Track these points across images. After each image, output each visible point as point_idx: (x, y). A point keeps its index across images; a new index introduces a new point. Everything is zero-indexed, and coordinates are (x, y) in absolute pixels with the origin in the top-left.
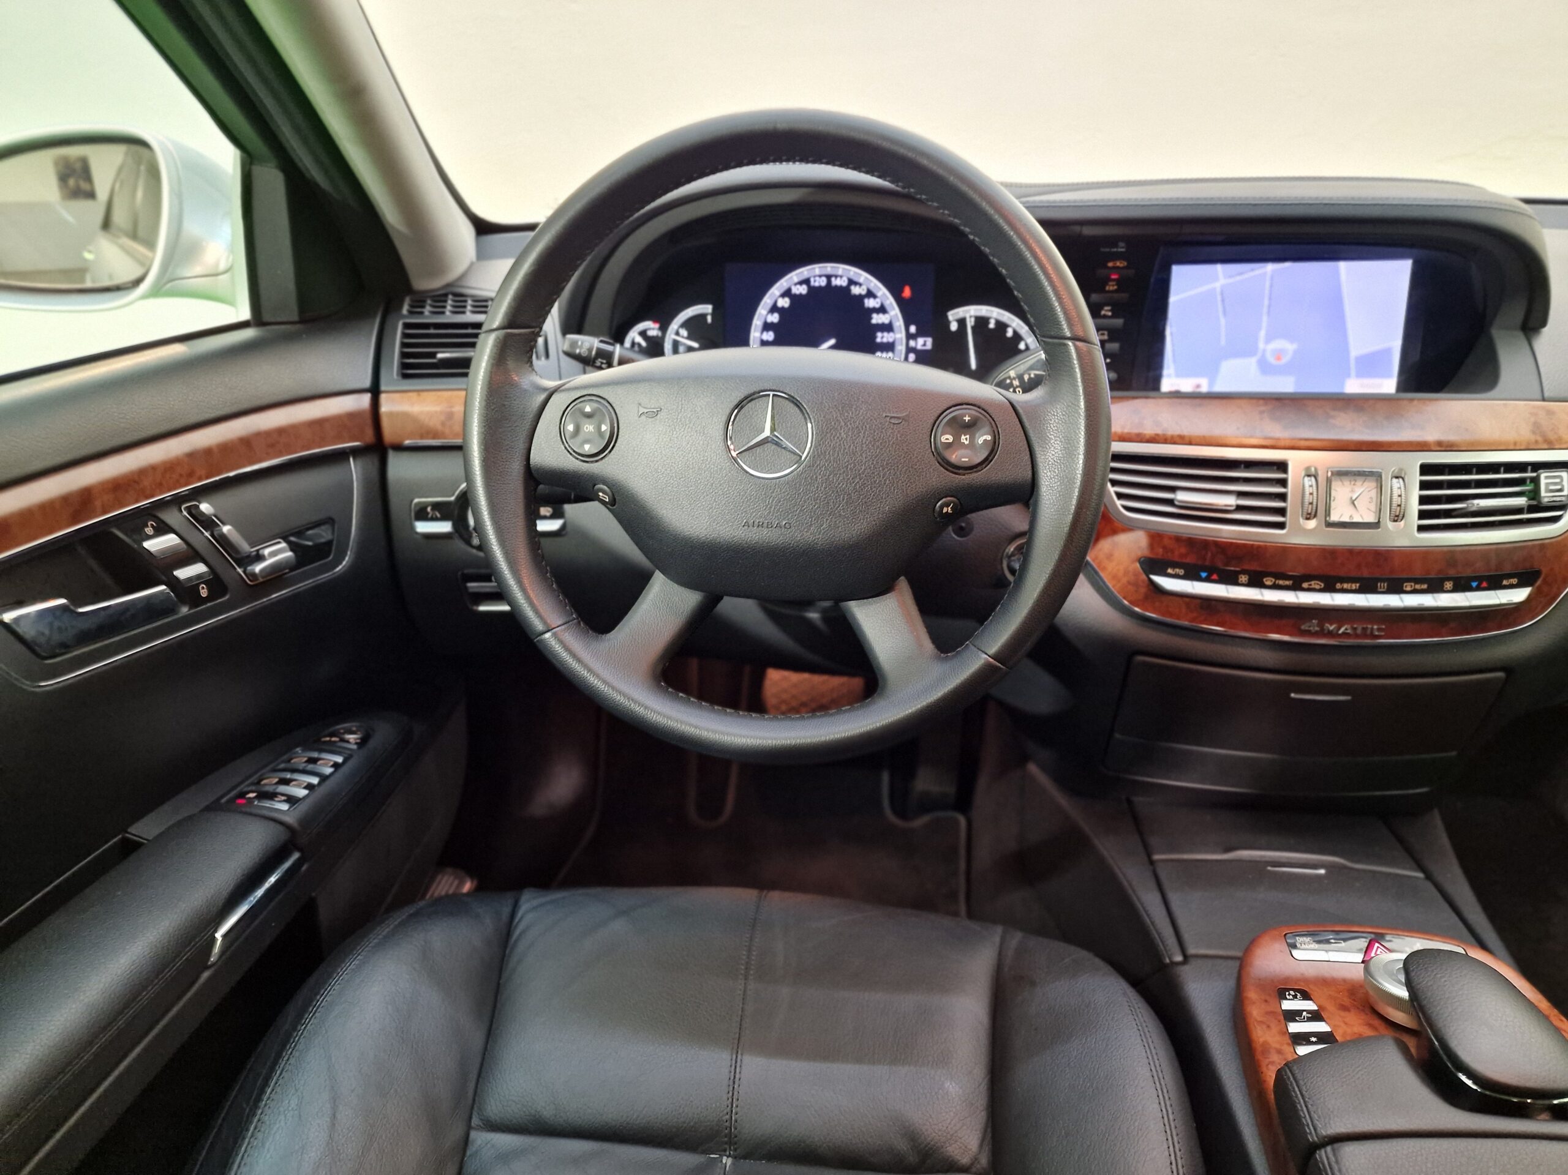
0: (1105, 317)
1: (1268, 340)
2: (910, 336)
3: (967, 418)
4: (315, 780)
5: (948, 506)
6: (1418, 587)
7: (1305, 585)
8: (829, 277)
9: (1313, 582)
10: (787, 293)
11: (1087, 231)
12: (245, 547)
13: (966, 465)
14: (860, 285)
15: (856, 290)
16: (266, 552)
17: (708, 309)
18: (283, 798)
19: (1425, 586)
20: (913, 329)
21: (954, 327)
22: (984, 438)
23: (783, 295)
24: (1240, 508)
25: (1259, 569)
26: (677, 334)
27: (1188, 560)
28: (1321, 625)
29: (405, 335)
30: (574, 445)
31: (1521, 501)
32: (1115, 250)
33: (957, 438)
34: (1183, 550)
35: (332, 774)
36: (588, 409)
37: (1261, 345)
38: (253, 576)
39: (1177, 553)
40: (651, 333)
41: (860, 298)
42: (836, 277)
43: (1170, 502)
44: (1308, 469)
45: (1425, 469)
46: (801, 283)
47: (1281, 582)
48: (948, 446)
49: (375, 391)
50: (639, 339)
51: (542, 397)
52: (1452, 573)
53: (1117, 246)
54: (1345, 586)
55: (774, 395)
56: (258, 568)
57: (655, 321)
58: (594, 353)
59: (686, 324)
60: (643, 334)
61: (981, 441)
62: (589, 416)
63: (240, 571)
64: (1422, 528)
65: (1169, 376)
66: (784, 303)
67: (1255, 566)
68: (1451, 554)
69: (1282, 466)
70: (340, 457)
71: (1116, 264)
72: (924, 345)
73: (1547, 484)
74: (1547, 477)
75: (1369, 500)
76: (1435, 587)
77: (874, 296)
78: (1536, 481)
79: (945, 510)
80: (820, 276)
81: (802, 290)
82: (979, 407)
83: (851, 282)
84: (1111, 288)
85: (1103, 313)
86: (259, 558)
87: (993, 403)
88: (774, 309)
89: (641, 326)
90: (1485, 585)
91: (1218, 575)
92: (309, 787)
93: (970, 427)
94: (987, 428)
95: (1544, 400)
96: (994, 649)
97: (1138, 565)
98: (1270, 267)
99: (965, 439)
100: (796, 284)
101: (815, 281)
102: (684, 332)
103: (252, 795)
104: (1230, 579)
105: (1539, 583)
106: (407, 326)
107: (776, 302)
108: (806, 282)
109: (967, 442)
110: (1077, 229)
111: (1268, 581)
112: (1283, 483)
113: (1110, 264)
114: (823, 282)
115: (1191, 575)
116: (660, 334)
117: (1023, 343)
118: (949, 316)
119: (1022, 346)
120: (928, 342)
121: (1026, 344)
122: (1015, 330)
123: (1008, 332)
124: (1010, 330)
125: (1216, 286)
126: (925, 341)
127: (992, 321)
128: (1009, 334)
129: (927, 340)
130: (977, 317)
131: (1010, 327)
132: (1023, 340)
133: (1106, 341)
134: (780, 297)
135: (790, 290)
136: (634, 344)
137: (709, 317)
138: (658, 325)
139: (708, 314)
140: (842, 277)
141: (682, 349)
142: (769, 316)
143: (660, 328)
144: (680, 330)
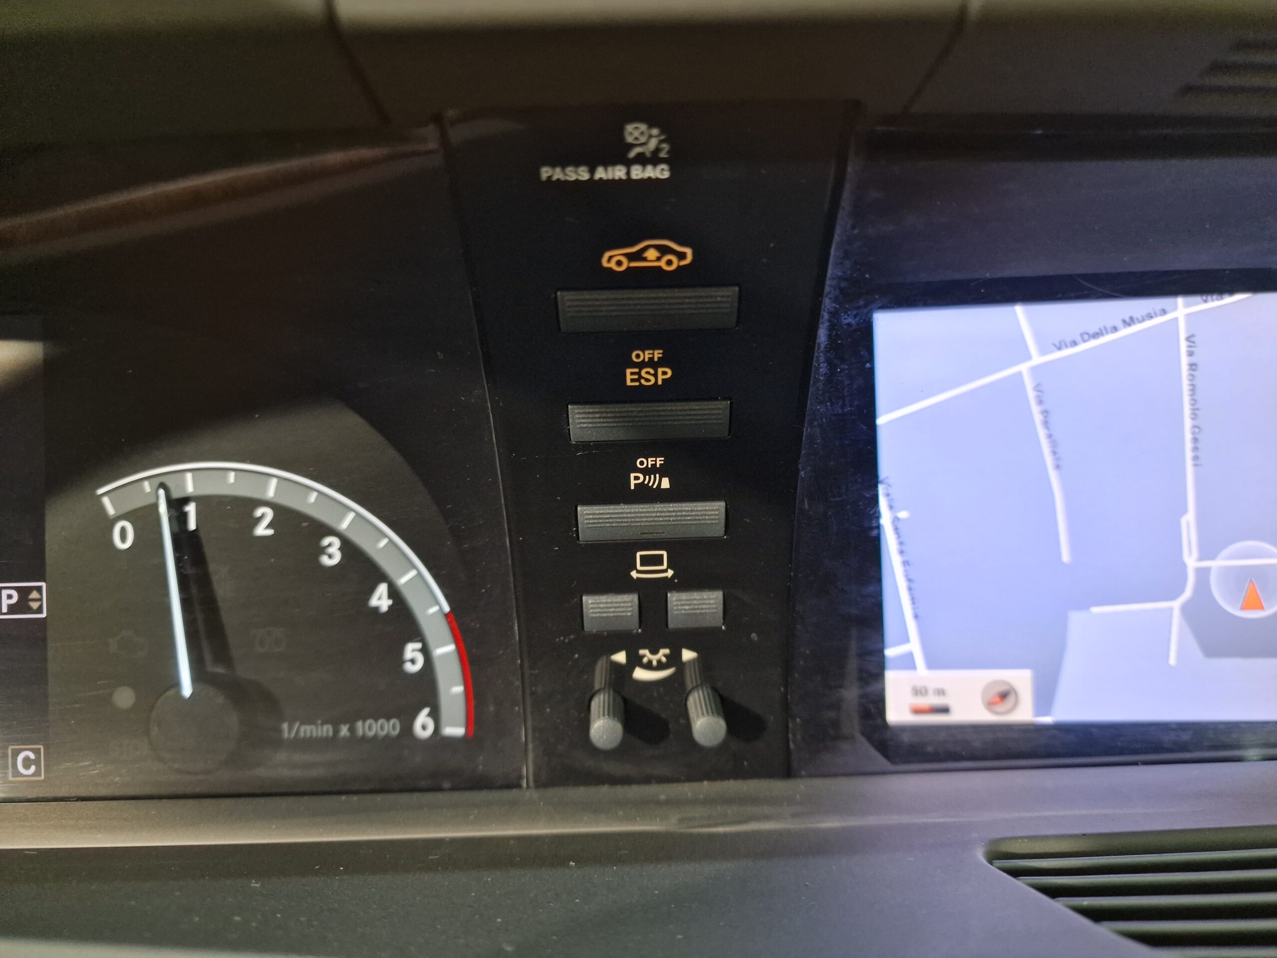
1: (1211, 546)
21: (124, 536)
37: (1192, 562)
65: (907, 662)
71: (638, 256)
72: (22, 606)
84: (649, 378)
85: (635, 480)
117: (383, 588)
118: (106, 501)
119: (381, 600)
120: (34, 595)
121: (394, 593)
122: (348, 546)
123: (322, 550)
124: (333, 544)
125: (1020, 374)
126: (24, 593)
127: (267, 514)
128: (330, 556)
129: (30, 589)
130: (203, 502)
131: (331, 532)
132: (382, 577)
133: (666, 585)
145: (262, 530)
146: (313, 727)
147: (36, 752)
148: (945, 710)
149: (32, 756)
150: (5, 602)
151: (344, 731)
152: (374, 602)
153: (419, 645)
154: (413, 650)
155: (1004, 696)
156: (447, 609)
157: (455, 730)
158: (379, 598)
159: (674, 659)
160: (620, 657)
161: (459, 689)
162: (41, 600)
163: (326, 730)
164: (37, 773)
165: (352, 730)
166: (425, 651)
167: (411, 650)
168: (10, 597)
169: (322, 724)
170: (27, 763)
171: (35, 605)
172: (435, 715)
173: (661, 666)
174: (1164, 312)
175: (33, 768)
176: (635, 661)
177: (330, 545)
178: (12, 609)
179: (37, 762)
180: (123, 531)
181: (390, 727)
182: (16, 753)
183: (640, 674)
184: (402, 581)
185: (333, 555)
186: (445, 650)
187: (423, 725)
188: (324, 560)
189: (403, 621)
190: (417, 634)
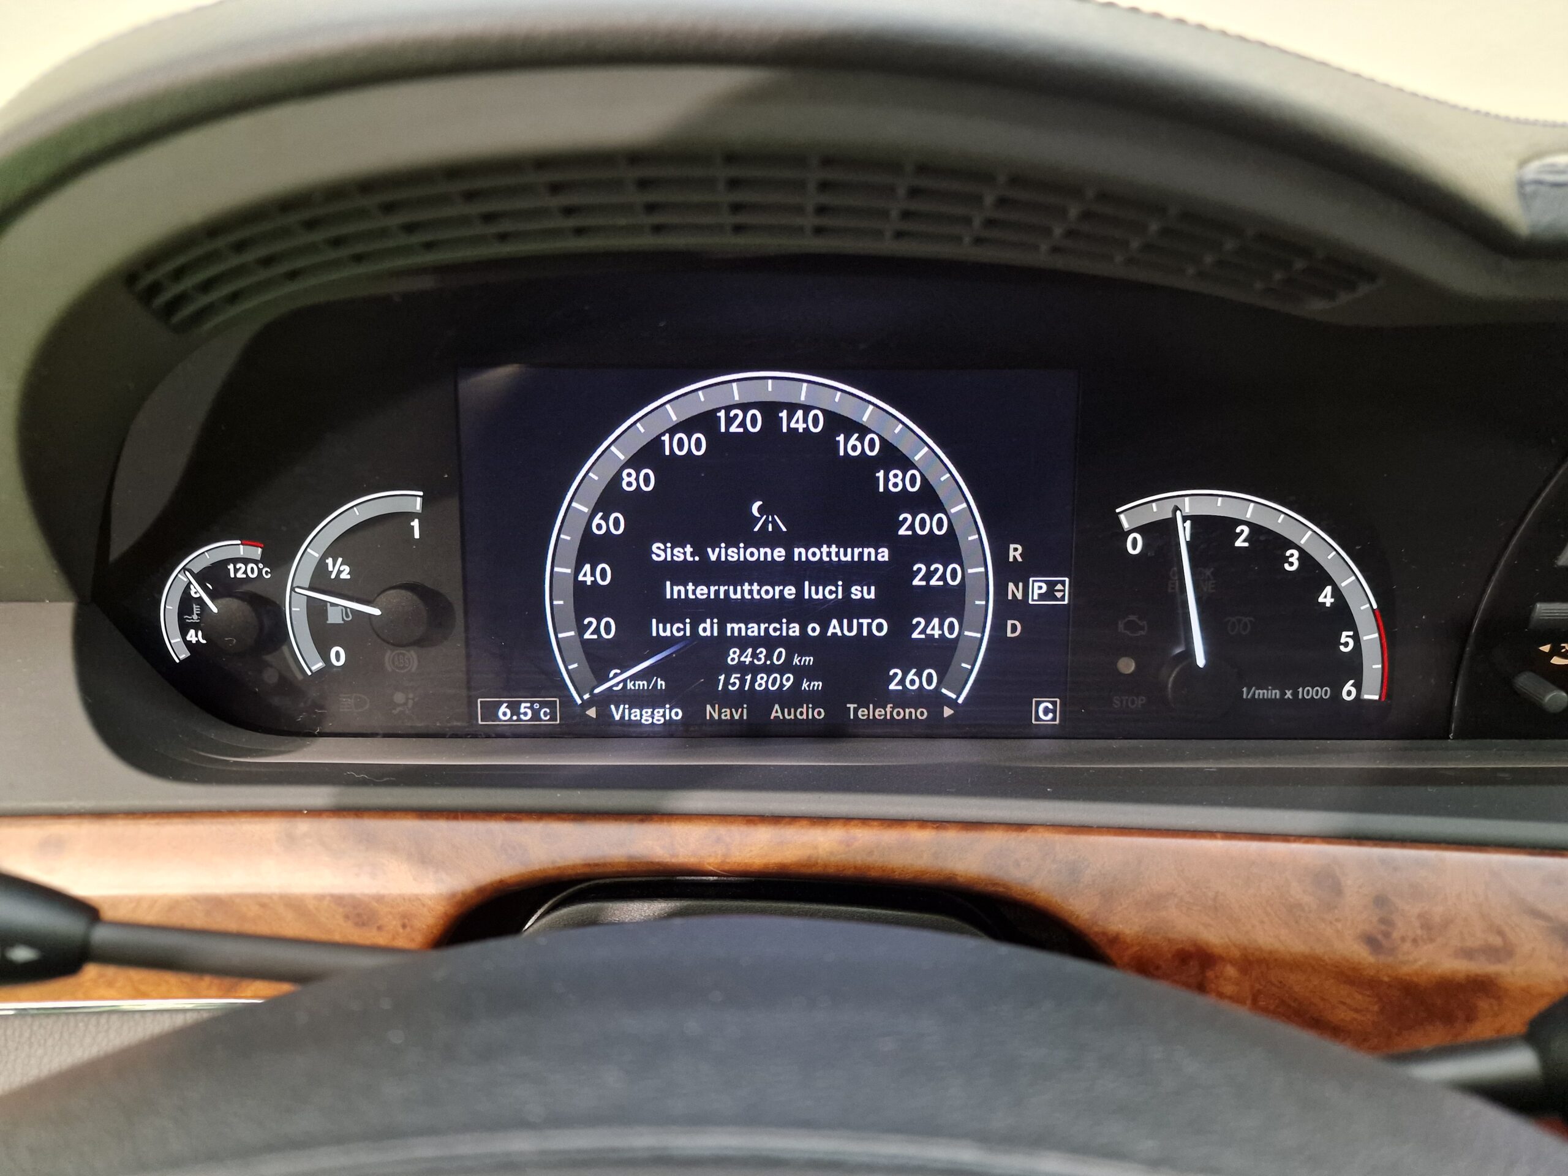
2: (1006, 572)
8: (770, 409)
10: (649, 455)
14: (863, 430)
15: (850, 446)
17: (413, 501)
20: (1015, 552)
21: (1135, 545)
23: (636, 462)
26: (322, 575)
40: (238, 573)
41: (865, 466)
42: (792, 408)
50: (203, 594)
57: (248, 539)
59: (349, 544)
60: (216, 575)
66: (641, 481)
72: (1050, 594)
77: (906, 464)
80: (745, 407)
81: (695, 445)
83: (838, 423)
88: (611, 497)
89: (206, 553)
100: (672, 431)
102: (341, 572)
107: (618, 477)
108: (704, 422)
114: (753, 424)
116: (265, 577)
117: (1328, 589)
118: (1122, 517)
119: (1326, 598)
120: (1059, 587)
121: (1337, 593)
122: (1304, 556)
123: (1286, 559)
124: (1294, 555)
126: (1051, 585)
127: (1246, 531)
128: (1291, 564)
129: (1056, 583)
130: (1203, 521)
131: (1292, 545)
132: (1330, 581)
134: (627, 465)
135: (657, 442)
136: (186, 602)
137: (415, 523)
138: (257, 552)
139: (411, 516)
140: (807, 409)
141: (334, 617)
142: (597, 520)
143: (265, 560)
144: (330, 561)
145: (1239, 543)
146: (1265, 691)
147: (1054, 703)
149: (1050, 706)
150: (1037, 592)
151: (1289, 694)
152: (1321, 600)
153: (1351, 633)
154: (1347, 636)
156: (1375, 606)
157: (1372, 696)
158: (1326, 597)
160: (1546, 648)
161: (1377, 668)
162: (1063, 591)
163: (1276, 694)
164: (1054, 719)
165: (1295, 694)
166: (1356, 638)
167: (1345, 636)
168: (1040, 588)
169: (1272, 690)
170: (1046, 711)
171: (1059, 595)
172: (1358, 686)
175: (1051, 715)
176: (1556, 651)
177: (1292, 555)
178: (1042, 597)
179: (1054, 711)
180: (1135, 541)
181: (1323, 693)
182: (1038, 704)
183: (1556, 661)
184: (1343, 585)
185: (1293, 564)
186: (1370, 637)
187: (1348, 691)
188: (1287, 566)
189: (1342, 614)
190: (1351, 625)
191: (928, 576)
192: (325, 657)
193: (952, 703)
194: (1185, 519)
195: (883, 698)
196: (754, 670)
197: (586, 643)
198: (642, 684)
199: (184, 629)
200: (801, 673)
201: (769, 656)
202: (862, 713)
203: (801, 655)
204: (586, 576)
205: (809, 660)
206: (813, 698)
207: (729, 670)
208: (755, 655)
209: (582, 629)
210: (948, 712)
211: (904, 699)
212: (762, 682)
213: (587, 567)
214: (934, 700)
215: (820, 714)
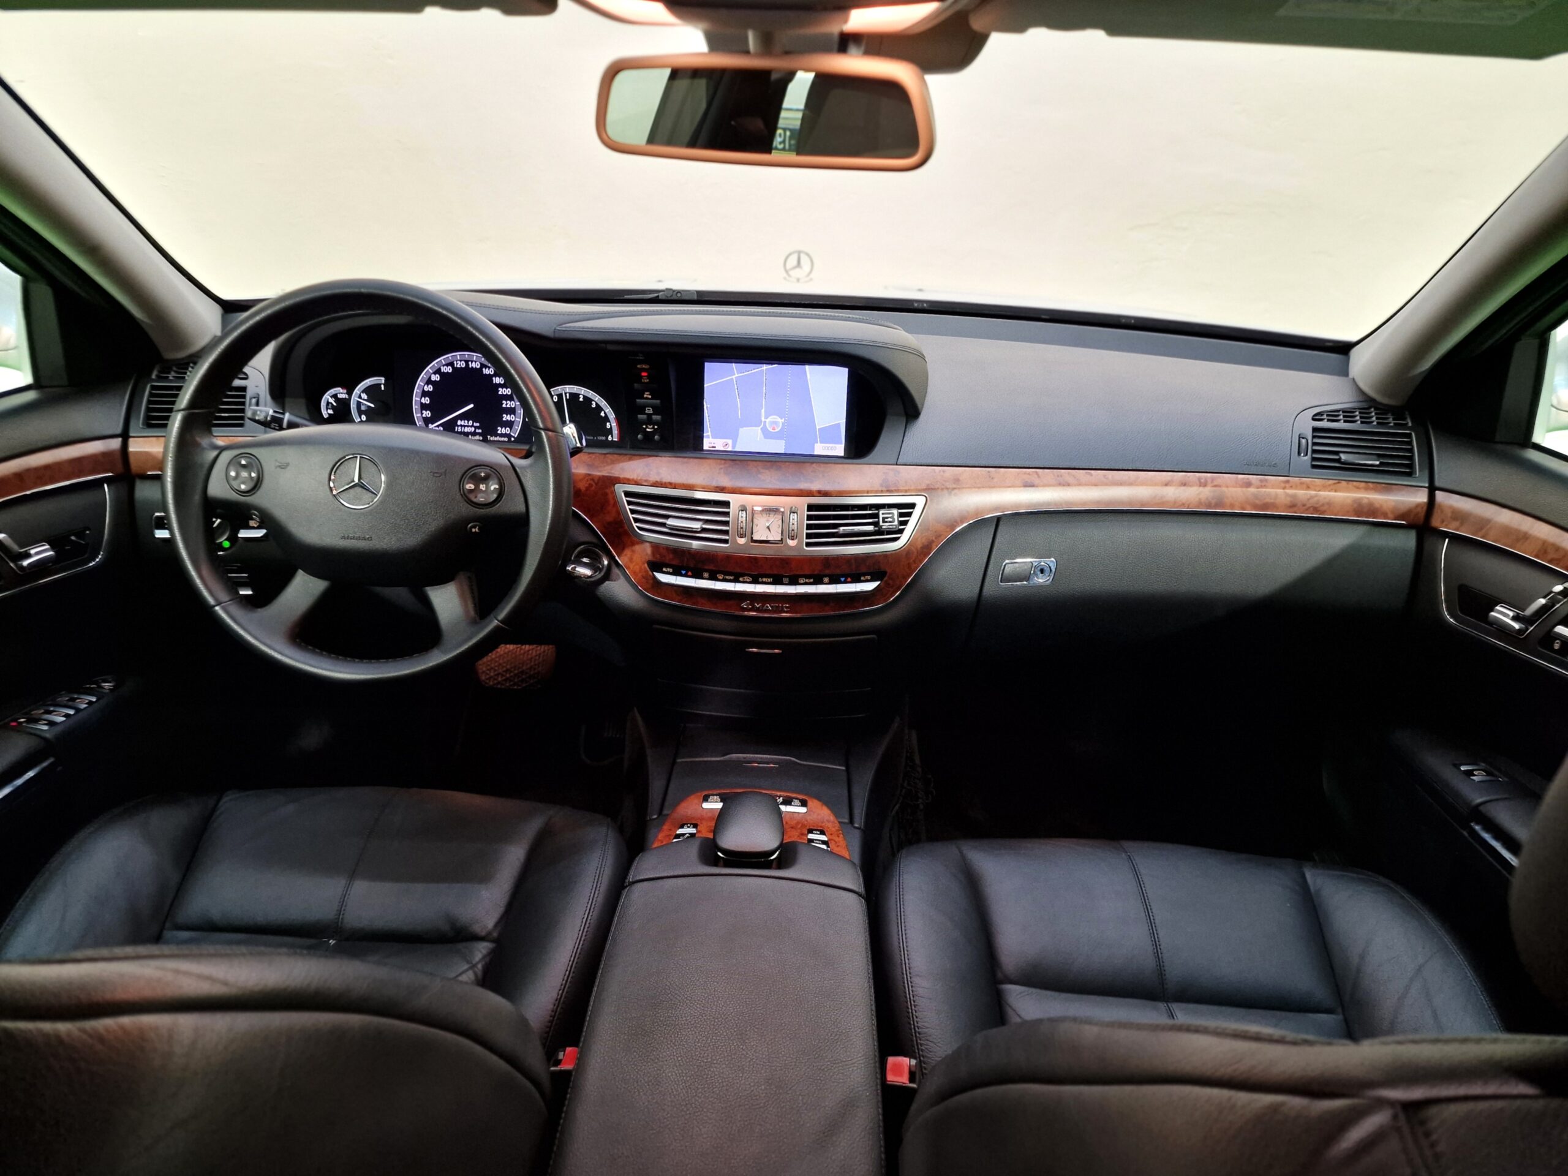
0: (647, 398)
1: (766, 417)
3: (483, 474)
4: (72, 712)
5: (475, 528)
6: (807, 580)
7: (741, 579)
8: (467, 362)
9: (745, 578)
10: (438, 371)
11: (610, 347)
12: (15, 547)
13: (483, 503)
14: (489, 368)
15: (486, 372)
16: (33, 552)
17: (382, 380)
18: (46, 722)
19: (812, 580)
21: (555, 399)
22: (494, 486)
23: (435, 373)
24: (704, 530)
25: (714, 569)
26: (360, 397)
27: (674, 563)
28: (752, 603)
29: (151, 395)
30: (235, 484)
31: (871, 528)
32: (638, 358)
33: (477, 486)
34: (671, 556)
35: (85, 708)
36: (243, 462)
37: (763, 419)
38: (22, 568)
39: (667, 558)
40: (340, 396)
41: (490, 377)
42: (472, 361)
43: (663, 525)
44: (742, 506)
45: (810, 507)
46: (447, 365)
47: (727, 577)
48: (471, 491)
49: (125, 436)
50: (331, 400)
51: (214, 453)
52: (827, 572)
53: (638, 356)
54: (765, 580)
55: (360, 457)
56: (25, 563)
57: (343, 388)
58: (269, 419)
59: (367, 390)
60: (335, 396)
61: (492, 488)
62: (244, 466)
63: (12, 565)
64: (808, 544)
65: (708, 437)
66: (436, 378)
67: (712, 567)
68: (827, 560)
69: (726, 504)
70: (98, 483)
71: (642, 366)
73: (884, 518)
74: (883, 514)
75: (778, 526)
76: (818, 581)
77: (500, 376)
78: (876, 516)
79: (474, 530)
80: (461, 361)
81: (449, 369)
82: (491, 468)
83: (483, 366)
84: (646, 381)
85: (645, 396)
86: (28, 555)
87: (501, 466)
88: (429, 382)
89: (333, 391)
90: (849, 579)
91: (692, 572)
92: (67, 716)
93: (485, 480)
94: (496, 481)
95: (897, 465)
96: (502, 616)
97: (646, 565)
98: (765, 367)
99: (482, 487)
100: (444, 365)
101: (457, 364)
102: (364, 396)
103: (22, 720)
104: (698, 575)
105: (885, 579)
106: (153, 388)
107: (430, 377)
108: (451, 364)
109: (484, 489)
110: (603, 345)
111: (720, 577)
112: (727, 514)
113: (639, 366)
114: (463, 365)
115: (676, 573)
116: (347, 397)
117: (603, 412)
119: (602, 414)
121: (605, 413)
122: (597, 404)
123: (592, 404)
125: (732, 379)
127: (581, 397)
130: (570, 394)
131: (593, 401)
132: (603, 410)
133: (651, 414)
134: (432, 374)
135: (440, 369)
136: (328, 403)
137: (383, 387)
138: (345, 391)
139: (380, 384)
140: (475, 362)
141: (363, 408)
142: (426, 386)
143: (347, 393)
144: (362, 394)
145: (581, 399)
148: (715, 447)
151: (595, 438)
155: (726, 445)
156: (615, 416)
157: (615, 439)
159: (653, 428)
160: (644, 426)
161: (616, 432)
166: (610, 425)
167: (608, 424)
172: (612, 436)
173: (651, 429)
174: (761, 367)
176: (647, 427)
181: (604, 438)
183: (648, 430)
184: (607, 411)
185: (594, 406)
186: (614, 424)
187: (610, 438)
188: (593, 406)
189: (606, 419)
190: (609, 421)
191: (507, 404)
192: (360, 418)
193: (514, 437)
194: (566, 393)
195: (497, 435)
196: (465, 426)
197: (423, 418)
198: (437, 428)
199: (327, 409)
200: (476, 428)
201: (468, 423)
202: (491, 439)
203: (476, 423)
204: (423, 401)
205: (478, 424)
206: (479, 434)
207: (458, 426)
208: (464, 423)
209: (422, 414)
210: (513, 439)
211: (502, 435)
212: (467, 430)
213: (423, 398)
214: (509, 436)
215: (481, 438)
